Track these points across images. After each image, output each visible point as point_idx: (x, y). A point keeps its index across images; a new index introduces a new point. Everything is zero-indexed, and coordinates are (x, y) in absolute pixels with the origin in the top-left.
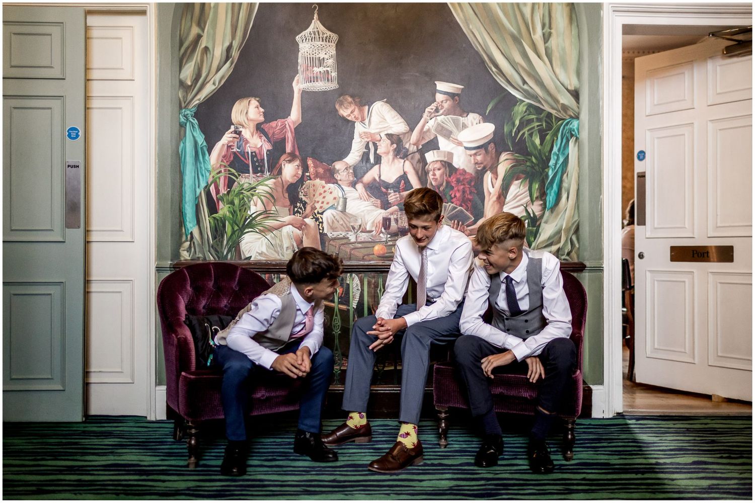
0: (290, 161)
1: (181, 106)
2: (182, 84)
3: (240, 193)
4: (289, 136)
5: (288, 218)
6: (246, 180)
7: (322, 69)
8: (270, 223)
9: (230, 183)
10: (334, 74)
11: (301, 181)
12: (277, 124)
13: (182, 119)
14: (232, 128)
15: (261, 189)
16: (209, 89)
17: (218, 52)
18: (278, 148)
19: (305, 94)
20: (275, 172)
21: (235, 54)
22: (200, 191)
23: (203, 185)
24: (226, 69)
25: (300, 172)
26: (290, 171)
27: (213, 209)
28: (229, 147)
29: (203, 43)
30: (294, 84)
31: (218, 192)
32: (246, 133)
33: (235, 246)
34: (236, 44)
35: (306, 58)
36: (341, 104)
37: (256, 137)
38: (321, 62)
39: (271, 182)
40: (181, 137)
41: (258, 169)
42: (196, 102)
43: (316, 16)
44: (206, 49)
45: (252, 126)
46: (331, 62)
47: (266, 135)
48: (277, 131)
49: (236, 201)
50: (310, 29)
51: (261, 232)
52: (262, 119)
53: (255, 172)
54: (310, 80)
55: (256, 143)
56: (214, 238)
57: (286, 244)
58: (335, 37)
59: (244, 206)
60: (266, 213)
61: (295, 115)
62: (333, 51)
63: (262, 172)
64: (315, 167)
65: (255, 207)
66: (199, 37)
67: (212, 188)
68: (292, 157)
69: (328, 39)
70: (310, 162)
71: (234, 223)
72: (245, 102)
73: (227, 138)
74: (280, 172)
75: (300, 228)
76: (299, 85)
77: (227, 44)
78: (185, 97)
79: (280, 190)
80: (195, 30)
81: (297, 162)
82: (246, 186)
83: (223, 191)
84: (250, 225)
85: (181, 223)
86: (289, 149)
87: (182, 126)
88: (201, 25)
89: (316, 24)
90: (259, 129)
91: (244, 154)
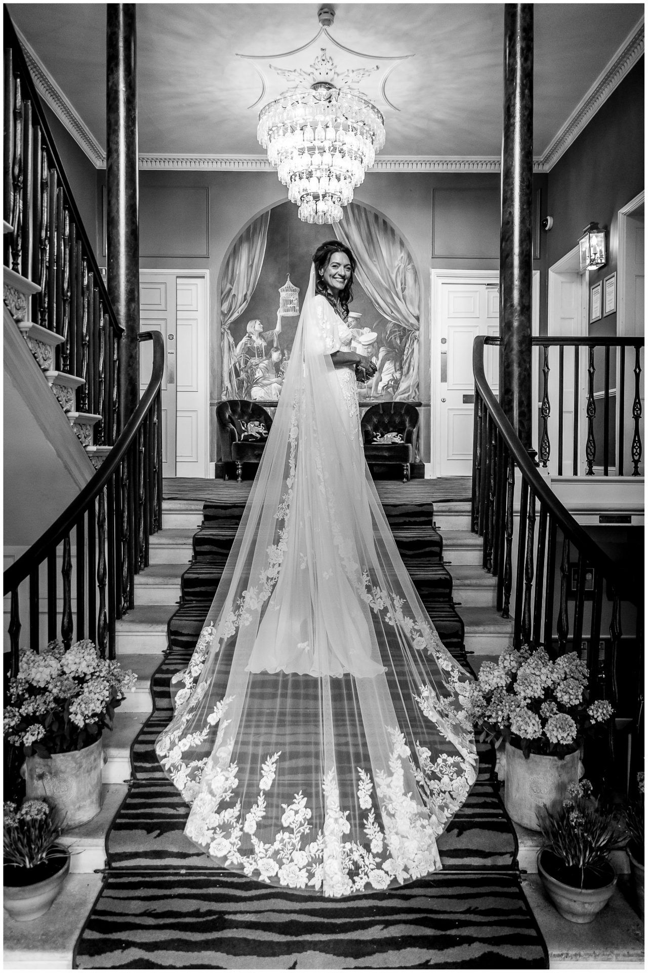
0: (276, 351)
1: (222, 324)
2: (222, 313)
3: (251, 367)
4: (275, 339)
5: (275, 380)
6: (254, 361)
7: (291, 305)
8: (265, 382)
9: (246, 362)
11: (281, 361)
12: (269, 333)
13: (223, 330)
14: (247, 335)
15: (261, 365)
16: (236, 315)
17: (240, 297)
18: (270, 344)
19: (283, 318)
20: (268, 356)
21: (249, 298)
22: (231, 366)
23: (233, 363)
24: (244, 306)
25: (281, 357)
26: (276, 356)
27: (238, 375)
28: (246, 344)
29: (233, 292)
30: (278, 313)
31: (240, 366)
32: (254, 337)
33: (249, 393)
34: (249, 293)
35: (283, 300)
37: (259, 339)
38: (291, 302)
39: (266, 362)
40: (222, 339)
41: (260, 355)
42: (229, 322)
43: (288, 279)
44: (234, 295)
45: (257, 334)
46: (296, 302)
47: (264, 338)
48: (269, 336)
49: (249, 371)
50: (286, 286)
51: (261, 386)
52: (262, 330)
53: (259, 357)
54: (285, 311)
55: (259, 342)
56: (238, 389)
57: (274, 393)
58: (298, 289)
59: (253, 374)
60: (264, 378)
61: (278, 328)
62: (297, 297)
63: (262, 356)
65: (259, 374)
66: (230, 290)
67: (237, 365)
68: (277, 349)
69: (294, 291)
71: (248, 382)
72: (254, 322)
73: (244, 339)
74: (271, 357)
75: (281, 385)
76: (280, 313)
77: (244, 293)
78: (224, 319)
79: (271, 365)
80: (229, 286)
81: (279, 352)
83: (243, 366)
84: (256, 383)
85: (222, 382)
86: (275, 345)
87: (222, 334)
88: (232, 283)
89: (288, 283)
90: (260, 335)
91: (253, 348)
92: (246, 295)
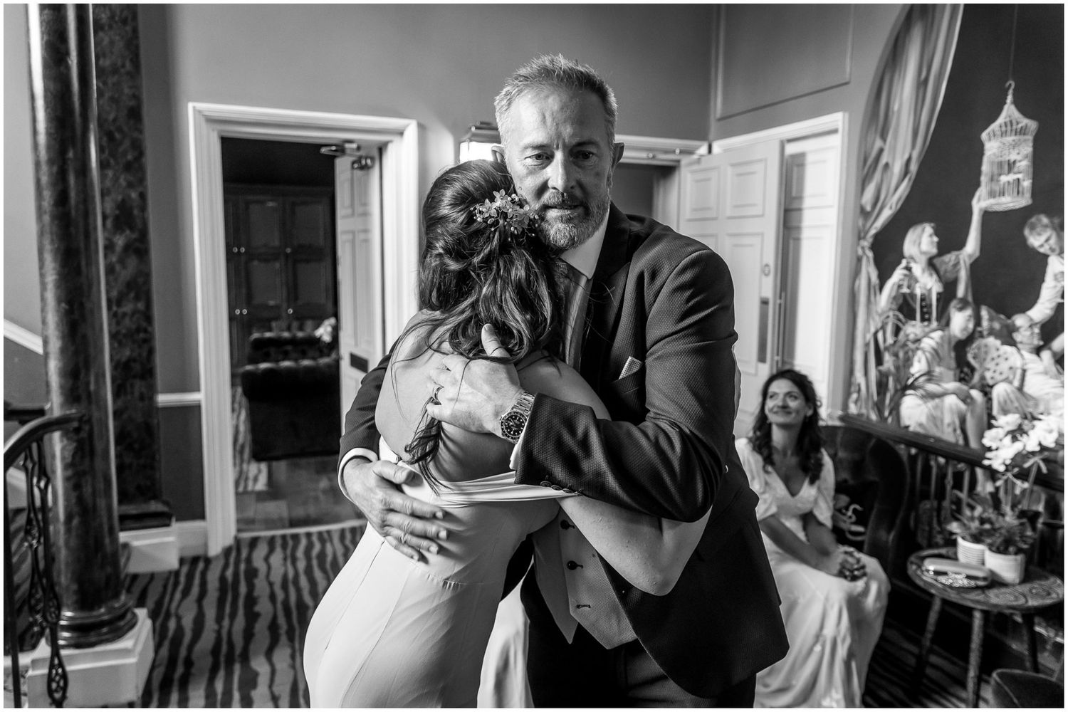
0: (961, 309)
1: (860, 236)
2: (862, 210)
3: (905, 345)
4: (963, 275)
5: (952, 385)
6: (913, 329)
7: (1011, 177)
8: (931, 387)
9: (897, 331)
10: (1027, 184)
11: (970, 339)
12: (950, 258)
13: (860, 252)
14: (904, 263)
15: (928, 343)
16: (887, 214)
17: (897, 168)
18: (949, 290)
19: (987, 215)
20: (944, 322)
21: (914, 167)
22: (869, 337)
23: (873, 330)
24: (904, 187)
25: (971, 326)
26: (960, 321)
27: (879, 361)
28: (900, 286)
29: (884, 160)
30: (974, 202)
31: (885, 340)
32: (917, 269)
33: (896, 408)
34: (915, 155)
35: (992, 163)
36: (1033, 228)
37: (926, 274)
38: (1011, 166)
39: (937, 335)
40: (856, 273)
41: (925, 318)
42: (873, 232)
43: (1010, 98)
44: (887, 165)
45: (923, 260)
46: (1024, 164)
47: (937, 272)
48: (950, 266)
49: (901, 355)
50: (1001, 119)
51: (923, 397)
52: (934, 251)
53: (923, 320)
54: (992, 194)
55: (928, 284)
56: (879, 394)
57: (947, 419)
58: (1032, 125)
59: (908, 362)
60: (929, 375)
61: (972, 245)
62: (1028, 149)
63: (929, 320)
64: (991, 319)
65: (918, 367)
66: (881, 151)
67: (880, 336)
68: (964, 305)
69: (1023, 131)
70: (984, 313)
71: (897, 380)
72: (918, 229)
73: (898, 274)
74: (948, 324)
75: (964, 401)
76: (981, 203)
77: (906, 156)
78: (864, 226)
79: (946, 346)
80: (878, 143)
81: (969, 312)
82: (912, 337)
83: (890, 340)
84: (912, 387)
85: (851, 372)
86: (961, 292)
87: (859, 260)
88: (884, 137)
89: (1009, 110)
90: (931, 264)
91: (913, 295)
92: (909, 161)
